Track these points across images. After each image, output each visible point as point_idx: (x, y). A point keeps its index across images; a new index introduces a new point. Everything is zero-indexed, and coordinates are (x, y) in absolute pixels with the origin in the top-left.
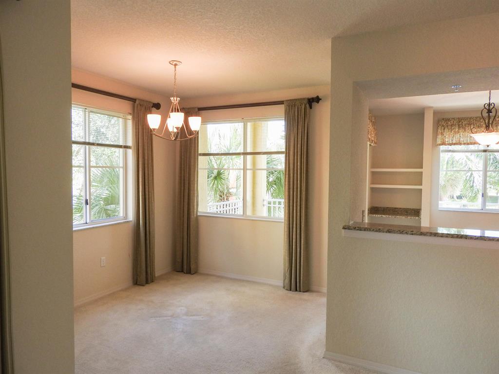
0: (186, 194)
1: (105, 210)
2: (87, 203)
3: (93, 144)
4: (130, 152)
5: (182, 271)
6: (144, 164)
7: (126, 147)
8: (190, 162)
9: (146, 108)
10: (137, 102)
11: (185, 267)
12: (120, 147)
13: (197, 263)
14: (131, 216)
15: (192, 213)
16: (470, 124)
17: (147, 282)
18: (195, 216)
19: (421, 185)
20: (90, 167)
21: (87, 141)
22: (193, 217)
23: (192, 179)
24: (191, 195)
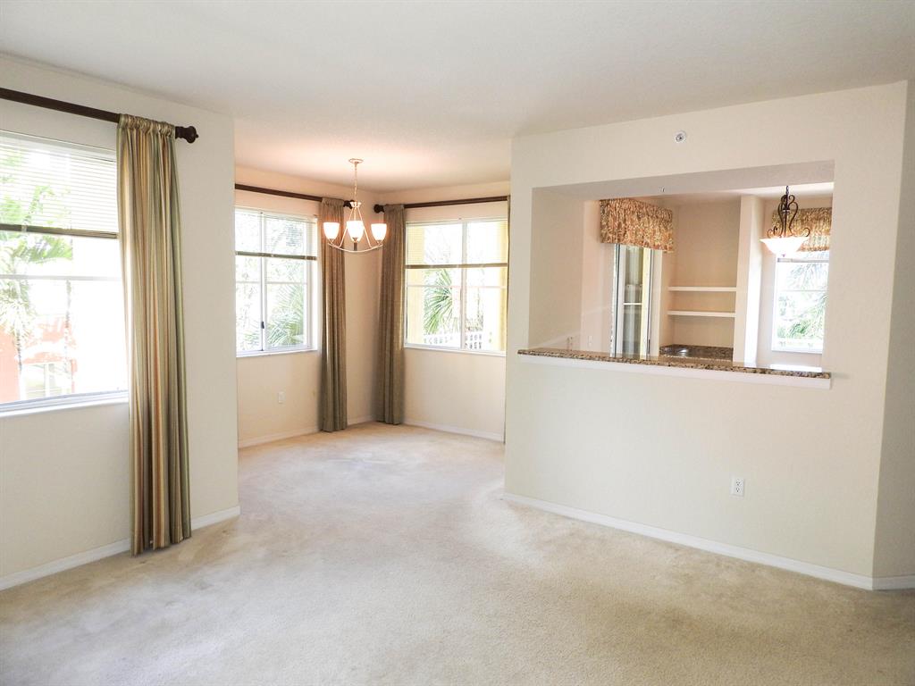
0: (389, 319)
1: (292, 340)
2: (263, 327)
3: (269, 255)
4: (316, 265)
5: (384, 422)
6: (332, 279)
7: (310, 258)
8: (393, 277)
9: (335, 208)
10: (324, 201)
11: (387, 415)
12: (303, 258)
13: (402, 411)
14: (316, 345)
15: (395, 345)
16: (818, 219)
17: (335, 429)
18: (400, 348)
19: (734, 312)
20: (266, 283)
21: (263, 252)
22: (397, 350)
23: (396, 300)
24: (395, 320)
